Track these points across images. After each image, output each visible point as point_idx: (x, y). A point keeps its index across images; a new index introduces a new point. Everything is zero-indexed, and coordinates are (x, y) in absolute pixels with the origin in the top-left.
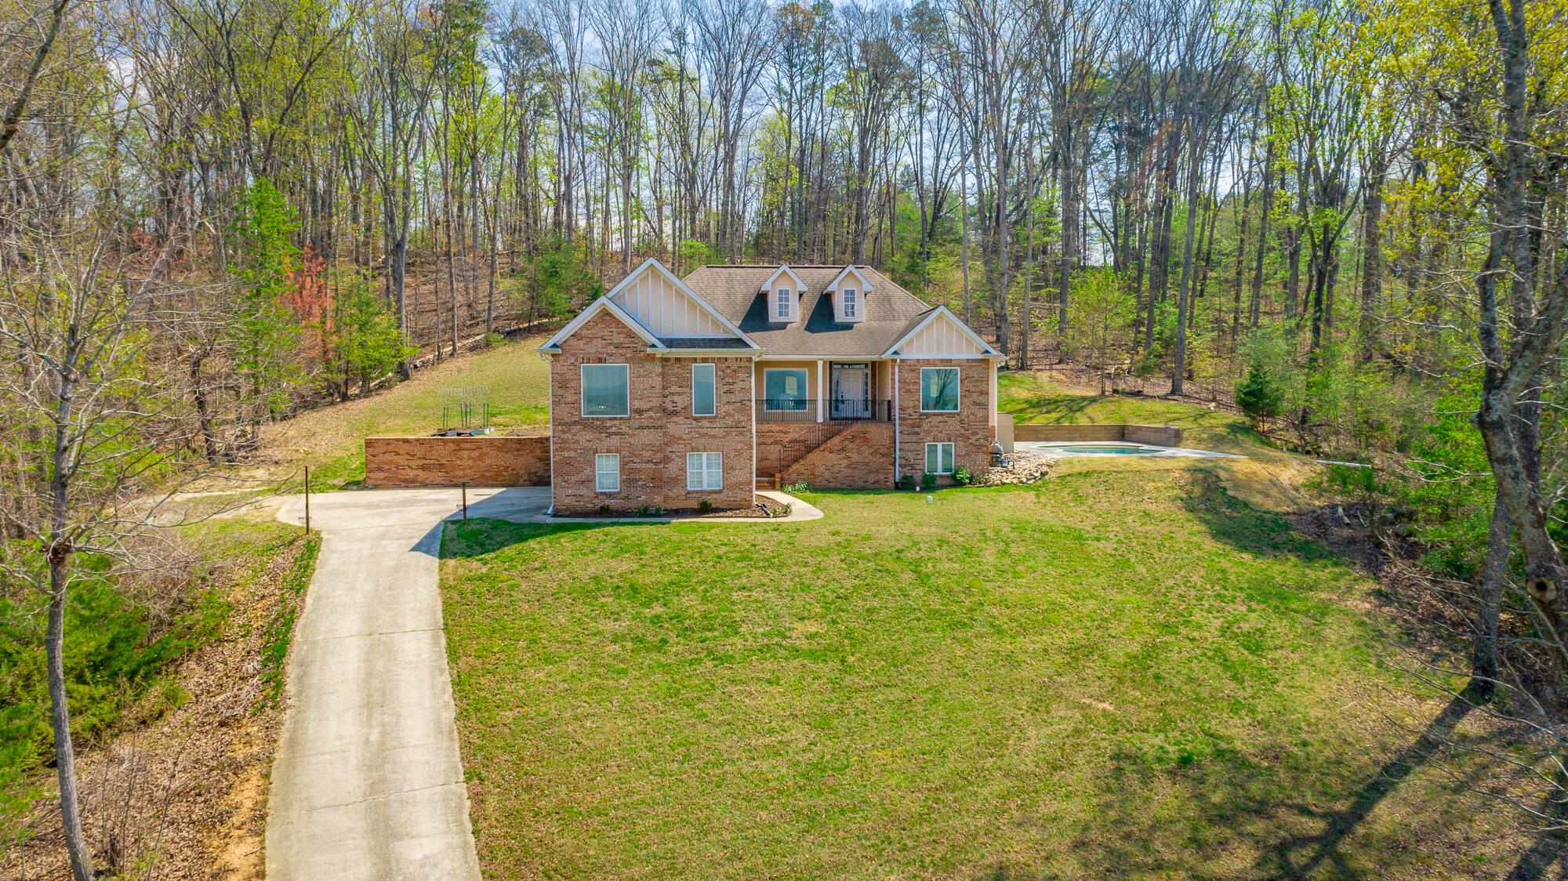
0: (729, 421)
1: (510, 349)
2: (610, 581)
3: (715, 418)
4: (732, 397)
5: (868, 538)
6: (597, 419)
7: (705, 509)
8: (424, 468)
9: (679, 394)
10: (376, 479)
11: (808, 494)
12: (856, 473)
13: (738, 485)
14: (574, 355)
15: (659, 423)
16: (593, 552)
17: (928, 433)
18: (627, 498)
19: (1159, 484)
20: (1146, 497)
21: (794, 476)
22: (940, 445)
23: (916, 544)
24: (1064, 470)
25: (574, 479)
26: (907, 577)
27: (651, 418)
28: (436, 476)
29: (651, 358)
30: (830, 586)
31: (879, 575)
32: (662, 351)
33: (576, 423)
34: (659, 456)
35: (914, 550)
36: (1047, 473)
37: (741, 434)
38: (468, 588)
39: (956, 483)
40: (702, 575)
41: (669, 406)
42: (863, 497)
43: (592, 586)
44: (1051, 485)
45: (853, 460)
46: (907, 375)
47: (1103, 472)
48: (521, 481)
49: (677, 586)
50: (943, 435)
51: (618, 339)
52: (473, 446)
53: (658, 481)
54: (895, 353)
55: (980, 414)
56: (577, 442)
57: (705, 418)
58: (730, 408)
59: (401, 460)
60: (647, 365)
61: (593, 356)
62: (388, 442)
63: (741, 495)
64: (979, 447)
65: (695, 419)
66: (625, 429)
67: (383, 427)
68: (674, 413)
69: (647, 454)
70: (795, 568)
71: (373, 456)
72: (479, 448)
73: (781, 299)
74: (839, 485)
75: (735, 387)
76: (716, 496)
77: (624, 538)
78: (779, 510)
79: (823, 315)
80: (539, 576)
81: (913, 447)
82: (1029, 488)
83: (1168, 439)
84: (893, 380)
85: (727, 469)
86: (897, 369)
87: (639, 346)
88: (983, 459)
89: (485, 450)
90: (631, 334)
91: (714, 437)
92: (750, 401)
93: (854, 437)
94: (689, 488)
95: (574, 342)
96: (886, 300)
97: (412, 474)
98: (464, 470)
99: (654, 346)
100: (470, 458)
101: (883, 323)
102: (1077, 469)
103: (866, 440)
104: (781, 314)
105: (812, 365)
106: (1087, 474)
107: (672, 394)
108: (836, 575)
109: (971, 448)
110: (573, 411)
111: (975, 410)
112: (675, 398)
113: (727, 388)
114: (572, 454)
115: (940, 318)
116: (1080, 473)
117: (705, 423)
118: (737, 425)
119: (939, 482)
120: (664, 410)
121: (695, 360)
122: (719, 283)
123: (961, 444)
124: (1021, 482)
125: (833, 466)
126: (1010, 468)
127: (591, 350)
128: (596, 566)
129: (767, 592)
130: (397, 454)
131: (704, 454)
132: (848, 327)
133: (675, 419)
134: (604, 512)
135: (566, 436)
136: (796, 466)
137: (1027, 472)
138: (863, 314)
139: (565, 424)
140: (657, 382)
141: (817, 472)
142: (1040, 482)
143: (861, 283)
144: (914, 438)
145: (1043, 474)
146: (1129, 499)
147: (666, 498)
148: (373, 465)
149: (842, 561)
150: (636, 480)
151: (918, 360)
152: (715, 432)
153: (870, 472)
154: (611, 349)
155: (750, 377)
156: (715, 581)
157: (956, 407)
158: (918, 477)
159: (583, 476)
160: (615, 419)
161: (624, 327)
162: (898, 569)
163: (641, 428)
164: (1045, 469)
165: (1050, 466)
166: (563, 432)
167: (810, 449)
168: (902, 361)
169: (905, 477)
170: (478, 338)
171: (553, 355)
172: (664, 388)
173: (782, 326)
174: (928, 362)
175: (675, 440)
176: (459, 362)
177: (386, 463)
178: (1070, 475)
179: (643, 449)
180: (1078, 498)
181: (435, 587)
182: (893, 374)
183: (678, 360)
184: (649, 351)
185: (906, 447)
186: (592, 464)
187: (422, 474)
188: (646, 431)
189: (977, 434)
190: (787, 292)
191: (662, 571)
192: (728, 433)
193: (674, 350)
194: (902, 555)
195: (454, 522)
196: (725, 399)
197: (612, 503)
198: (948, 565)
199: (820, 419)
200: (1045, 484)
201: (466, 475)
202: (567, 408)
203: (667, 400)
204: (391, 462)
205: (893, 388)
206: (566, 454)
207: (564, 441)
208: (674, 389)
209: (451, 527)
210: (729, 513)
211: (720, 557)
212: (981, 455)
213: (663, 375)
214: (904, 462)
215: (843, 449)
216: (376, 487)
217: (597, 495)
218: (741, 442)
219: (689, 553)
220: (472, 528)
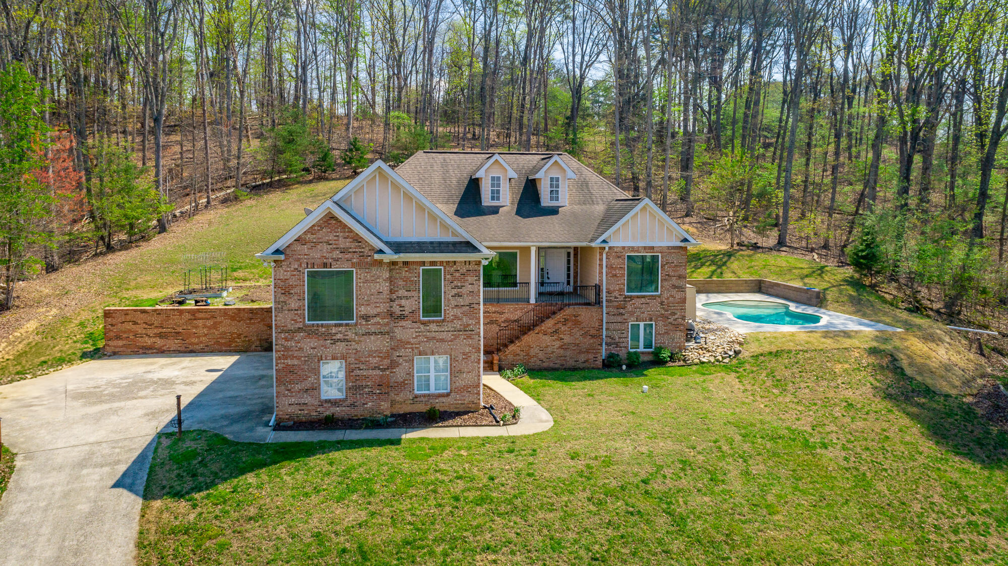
0: (458, 324)
1: (254, 202)
2: (335, 540)
3: (443, 321)
4: (461, 301)
5: (608, 462)
6: (322, 325)
7: (432, 417)
8: (160, 336)
9: (407, 298)
10: (114, 346)
11: (526, 379)
12: (568, 353)
13: (466, 389)
14: (298, 260)
15: (387, 329)
16: (317, 490)
17: (632, 313)
18: (353, 405)
19: (846, 366)
20: (839, 382)
21: (510, 357)
22: (642, 324)
23: (660, 468)
24: (754, 348)
25: (298, 387)
26: (662, 521)
27: (378, 323)
28: (173, 343)
29: (380, 263)
30: (583, 542)
31: (632, 519)
32: (390, 256)
33: (299, 330)
34: (386, 362)
35: (660, 480)
36: (740, 352)
37: (469, 337)
38: (170, 545)
39: (657, 362)
40: (440, 528)
41: (397, 310)
42: (581, 384)
43: (314, 550)
44: (747, 366)
45: (565, 341)
46: (615, 262)
47: (789, 351)
48: (253, 347)
50: (645, 315)
51: (343, 243)
52: (207, 316)
53: (385, 387)
54: (604, 241)
55: (678, 296)
56: (301, 349)
57: (433, 322)
58: (458, 312)
59: (139, 329)
60: (375, 271)
61: (318, 261)
62: (126, 313)
63: (468, 398)
64: (676, 326)
65: (424, 323)
66: (351, 335)
67: (133, 284)
68: (402, 317)
69: (374, 361)
70: (541, 515)
71: (112, 325)
72: (213, 317)
73: (493, 185)
74: (552, 365)
75: (464, 290)
76: (444, 399)
77: (352, 469)
78: (509, 415)
79: (530, 200)
80: (254, 530)
81: (618, 326)
82: (728, 368)
83: (809, 299)
84: (601, 265)
85: (455, 373)
86: (604, 256)
87: (366, 251)
88: (679, 336)
89: (219, 319)
90: (358, 239)
91: (442, 340)
92: (479, 304)
93: (566, 320)
94: (416, 392)
95: (298, 247)
96: (583, 185)
97: (149, 341)
98: (199, 337)
99: (381, 251)
100: (205, 326)
101: (584, 206)
102: (767, 348)
103: (577, 323)
104: (493, 198)
105: (526, 250)
106: (777, 354)
107: (400, 298)
108: (587, 523)
109: (671, 327)
110: (296, 317)
111: (674, 292)
112: (403, 302)
113: (455, 291)
114: (296, 362)
115: (644, 209)
116: (771, 353)
117: (433, 327)
118: (465, 329)
119: (643, 358)
120: (391, 314)
121: (423, 263)
122: (435, 168)
123: (661, 323)
124: (718, 361)
125: (547, 347)
126: (703, 343)
127: (316, 255)
128: (319, 516)
129: (513, 553)
130: (135, 323)
131: (432, 358)
132: (554, 211)
133: (403, 323)
134: (329, 423)
135: (289, 344)
136: (512, 348)
137: (720, 350)
138: (565, 199)
139: (288, 331)
140: (385, 287)
141: (532, 352)
142: (735, 361)
143: (564, 171)
144: (619, 319)
145: (737, 353)
146: (825, 383)
147: (393, 403)
148: (112, 334)
149: (589, 500)
150: (361, 387)
151: (624, 248)
152: (443, 336)
153: (581, 352)
154: (337, 254)
155: (479, 280)
156: (455, 539)
157: (656, 290)
158: (623, 354)
159: (307, 384)
160: (340, 325)
161: (351, 231)
162: (650, 509)
163: (368, 334)
164: (738, 348)
165: (741, 344)
166: (286, 339)
167: (526, 329)
168: (610, 248)
169: (611, 356)
170: (228, 191)
171: (275, 261)
172: (392, 292)
173: (495, 210)
174: (632, 249)
175: (402, 344)
176: (211, 215)
177: (125, 332)
178: (762, 355)
179: (369, 356)
180: (780, 383)
181: (132, 545)
182: (601, 260)
183: (406, 263)
184: (376, 256)
185: (612, 326)
186: (317, 371)
187: (159, 342)
188: (372, 337)
189: (675, 314)
190: (499, 178)
191: (394, 524)
192: (456, 337)
193: (402, 255)
194: (649, 488)
195: (169, 435)
196: (453, 302)
197: (337, 411)
198: (698, 499)
199: (533, 301)
200: (741, 363)
201: (201, 342)
202: (290, 315)
203: (394, 304)
204: (130, 331)
205: (601, 273)
206: (289, 362)
207: (287, 349)
208: (402, 293)
209: (166, 442)
210: (458, 421)
211: (457, 499)
212: (679, 333)
213: (391, 280)
214: (609, 340)
215: (556, 332)
216: (115, 355)
217: (322, 403)
218: (470, 345)
219: (422, 492)
220: (189, 445)
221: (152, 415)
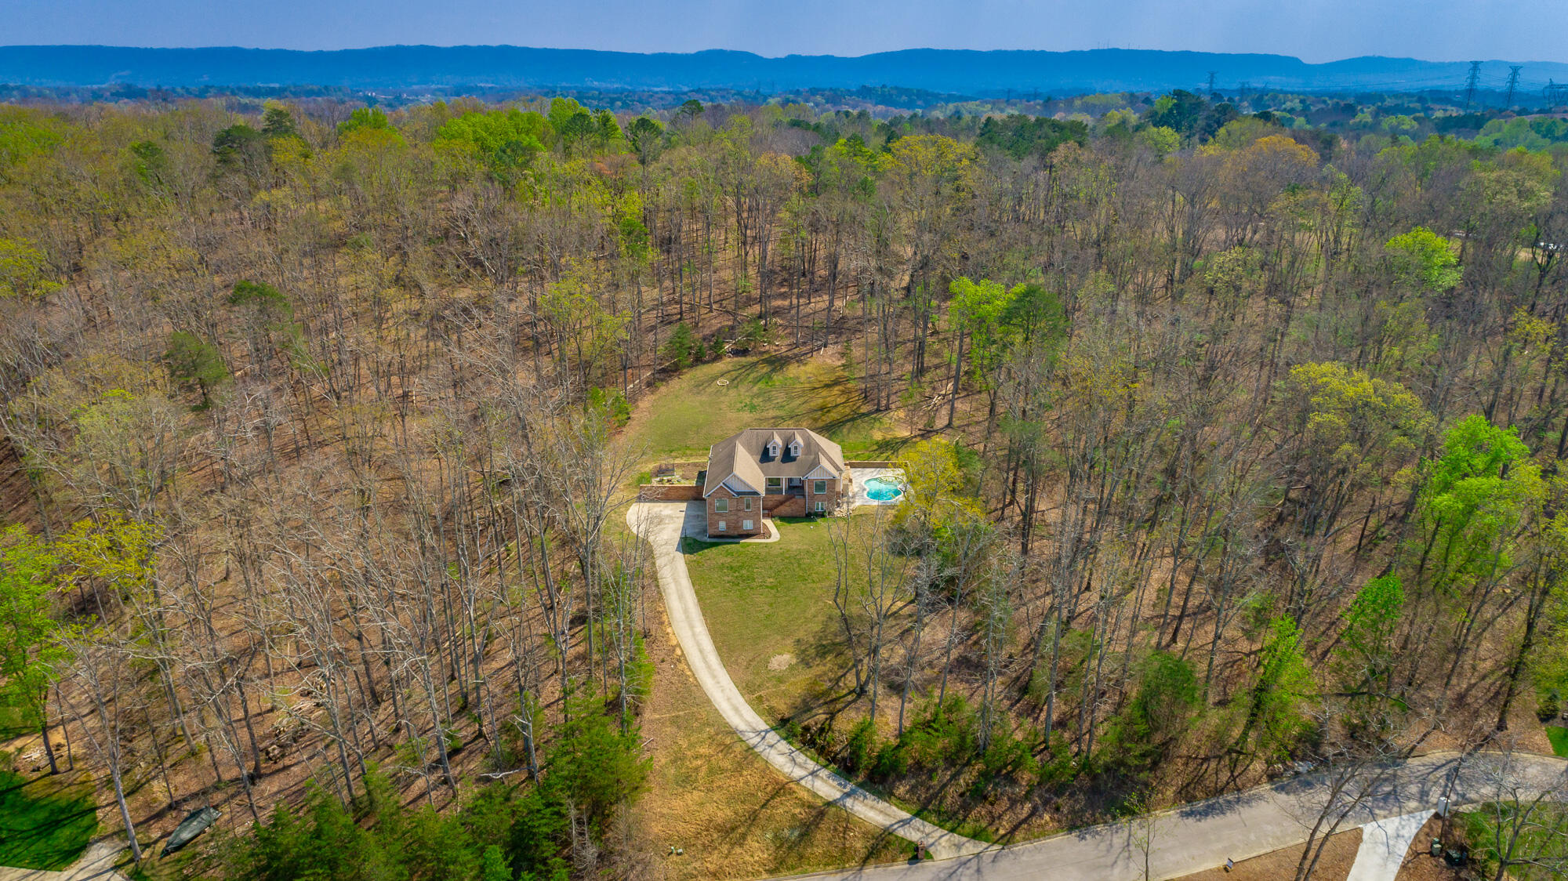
2: (726, 564)
6: (720, 513)
7: (748, 536)
8: (659, 494)
11: (779, 522)
12: (791, 512)
13: (758, 525)
15: (736, 513)
16: (723, 553)
17: (816, 499)
18: (728, 533)
21: (772, 513)
22: (819, 503)
23: (801, 552)
27: (734, 512)
28: (665, 498)
32: (737, 497)
33: (714, 513)
34: (736, 521)
36: (851, 513)
38: (693, 566)
39: (822, 515)
42: (793, 525)
45: (790, 509)
46: (811, 483)
48: (690, 499)
49: (741, 567)
50: (820, 499)
52: (677, 489)
53: (736, 529)
54: (806, 477)
55: (832, 494)
56: (714, 518)
57: (748, 511)
59: (654, 493)
60: (733, 499)
63: (759, 528)
65: (746, 512)
66: (727, 515)
68: (740, 510)
69: (733, 521)
73: (774, 447)
74: (784, 517)
76: (752, 531)
77: (728, 549)
78: (768, 534)
79: (787, 456)
81: (811, 503)
82: (844, 520)
85: (754, 524)
86: (807, 481)
87: (730, 495)
90: (728, 492)
93: (795, 501)
94: (744, 529)
95: (714, 495)
97: (655, 496)
98: (672, 495)
99: (734, 495)
100: (674, 492)
101: (806, 457)
102: (861, 512)
103: (798, 502)
104: (773, 453)
105: (781, 479)
112: (740, 507)
114: (713, 521)
117: (749, 513)
119: (818, 516)
120: (737, 510)
122: (754, 437)
123: (826, 502)
124: (843, 516)
125: (783, 512)
126: (842, 509)
127: (718, 496)
128: (722, 560)
131: (749, 519)
132: (795, 458)
133: (740, 512)
134: (722, 537)
136: (773, 510)
138: (800, 453)
140: (736, 503)
141: (779, 513)
147: (738, 532)
150: (730, 528)
151: (813, 479)
152: (751, 515)
153: (798, 512)
154: (723, 496)
157: (825, 492)
158: (812, 512)
159: (716, 527)
160: (725, 512)
165: (853, 510)
167: (780, 505)
168: (809, 479)
169: (806, 514)
173: (773, 459)
174: (816, 479)
175: (740, 517)
178: (857, 515)
181: (684, 563)
183: (741, 498)
186: (718, 524)
187: (658, 496)
188: (732, 516)
189: (831, 500)
190: (776, 444)
193: (739, 496)
195: (683, 539)
197: (724, 534)
201: (673, 497)
203: (738, 507)
205: (807, 486)
206: (711, 521)
207: (711, 518)
208: (740, 505)
209: (683, 541)
210: (757, 536)
212: (832, 506)
213: (737, 501)
214: (808, 507)
215: (790, 506)
216: (645, 500)
217: (720, 532)
220: (688, 541)
221: (675, 530)
